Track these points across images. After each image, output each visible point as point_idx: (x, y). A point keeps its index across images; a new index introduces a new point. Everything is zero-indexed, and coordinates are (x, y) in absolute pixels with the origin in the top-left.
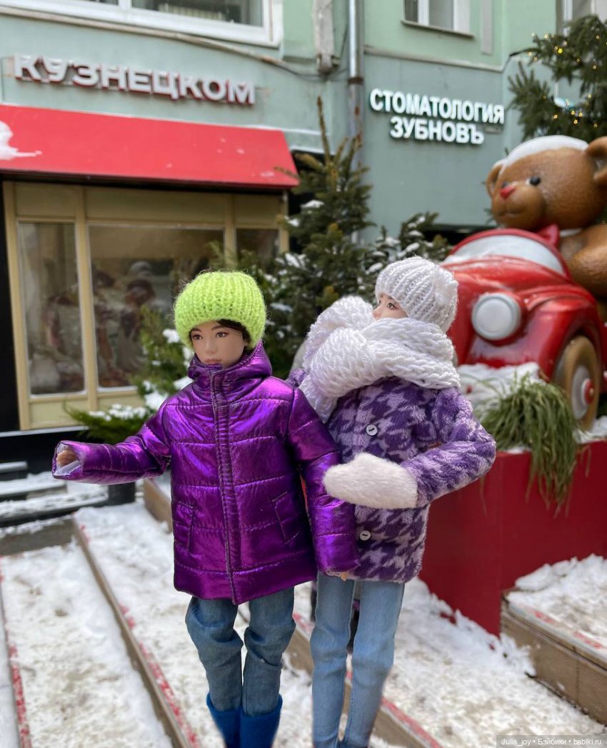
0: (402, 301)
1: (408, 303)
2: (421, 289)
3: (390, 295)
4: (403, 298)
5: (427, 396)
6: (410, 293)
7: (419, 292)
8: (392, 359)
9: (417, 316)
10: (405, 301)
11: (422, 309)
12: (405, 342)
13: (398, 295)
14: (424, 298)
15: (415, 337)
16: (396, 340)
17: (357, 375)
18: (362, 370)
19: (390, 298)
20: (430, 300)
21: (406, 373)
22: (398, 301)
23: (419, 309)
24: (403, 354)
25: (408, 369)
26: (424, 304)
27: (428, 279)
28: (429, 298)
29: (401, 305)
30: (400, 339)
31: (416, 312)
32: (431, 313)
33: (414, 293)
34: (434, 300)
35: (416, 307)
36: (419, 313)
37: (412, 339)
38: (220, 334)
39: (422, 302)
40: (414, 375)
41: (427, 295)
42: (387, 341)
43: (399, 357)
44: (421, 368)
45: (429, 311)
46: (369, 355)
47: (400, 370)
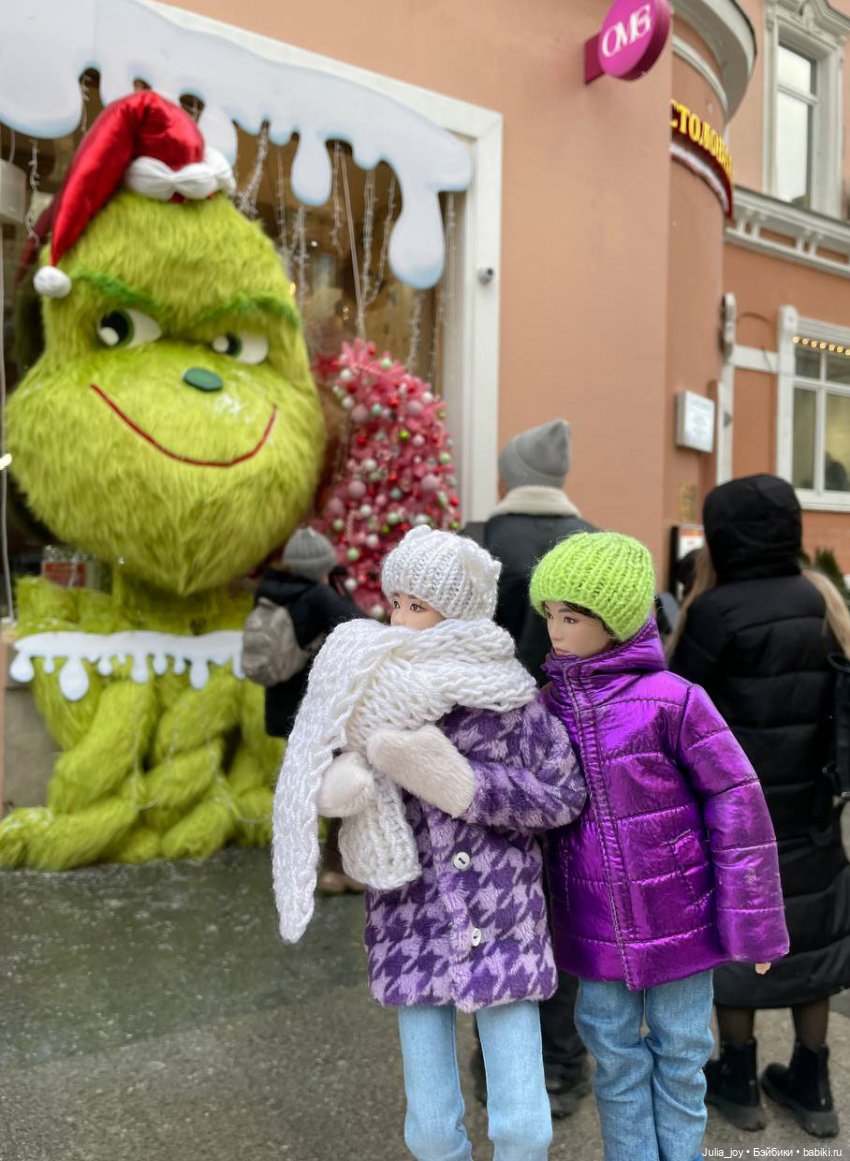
0: (431, 598)
1: (440, 599)
2: (452, 577)
3: (412, 593)
4: (432, 594)
5: (509, 723)
6: (439, 587)
7: (450, 581)
8: (453, 684)
9: (456, 613)
10: (435, 598)
11: (460, 603)
12: (462, 657)
13: (424, 592)
14: (459, 588)
15: (471, 647)
16: (449, 657)
17: (412, 717)
18: (416, 707)
19: (412, 597)
20: (467, 588)
21: (476, 698)
22: (424, 600)
23: (456, 604)
24: (465, 675)
25: (475, 692)
26: (461, 595)
27: (455, 561)
28: (464, 585)
29: (431, 604)
30: (452, 654)
31: (454, 609)
32: (473, 604)
33: (444, 584)
34: (471, 586)
35: (452, 602)
36: (458, 608)
37: (466, 650)
38: (568, 619)
39: (457, 593)
40: (486, 699)
41: (462, 582)
42: (437, 661)
43: (461, 680)
44: (492, 687)
45: (470, 602)
46: (421, 684)
47: (467, 696)
